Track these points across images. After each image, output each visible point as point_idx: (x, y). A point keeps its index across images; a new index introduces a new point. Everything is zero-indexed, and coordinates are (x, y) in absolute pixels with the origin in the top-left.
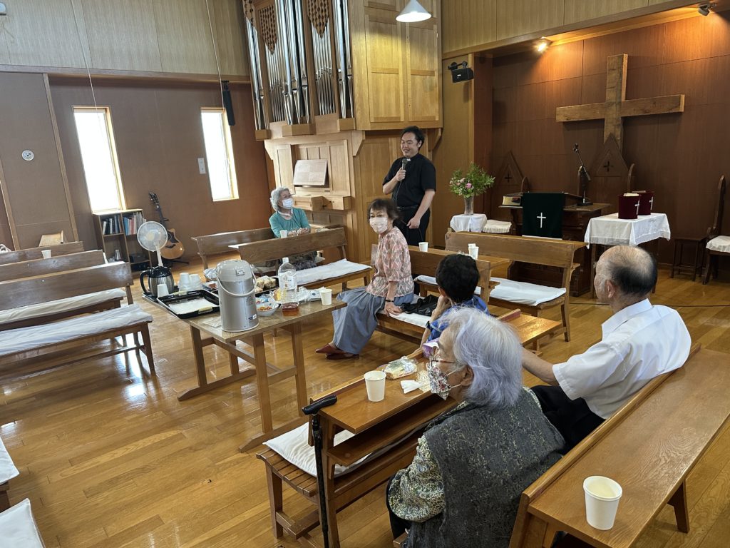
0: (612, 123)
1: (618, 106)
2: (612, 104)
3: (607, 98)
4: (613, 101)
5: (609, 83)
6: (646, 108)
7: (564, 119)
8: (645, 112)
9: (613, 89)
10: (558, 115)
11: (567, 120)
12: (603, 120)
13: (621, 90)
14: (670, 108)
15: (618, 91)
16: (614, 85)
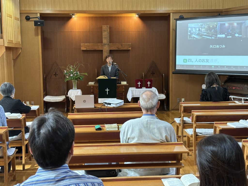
0: (106, 52)
1: (108, 46)
3: (103, 42)
4: (106, 43)
5: (104, 36)
6: (119, 47)
7: (85, 49)
8: (119, 49)
9: (105, 39)
10: (82, 47)
11: (86, 49)
12: (102, 50)
13: (108, 39)
14: (127, 48)
15: (108, 40)
16: (106, 37)
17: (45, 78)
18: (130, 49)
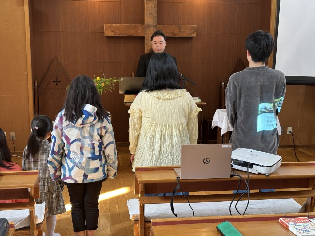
2: (149, 26)
3: (146, 21)
4: (151, 24)
5: (147, 10)
6: (174, 32)
7: (111, 34)
8: (174, 35)
9: (150, 15)
10: (106, 30)
11: (115, 34)
12: (143, 38)
13: (156, 17)
14: (190, 33)
15: (154, 18)
16: (151, 12)
17: (36, 88)
18: (195, 35)
